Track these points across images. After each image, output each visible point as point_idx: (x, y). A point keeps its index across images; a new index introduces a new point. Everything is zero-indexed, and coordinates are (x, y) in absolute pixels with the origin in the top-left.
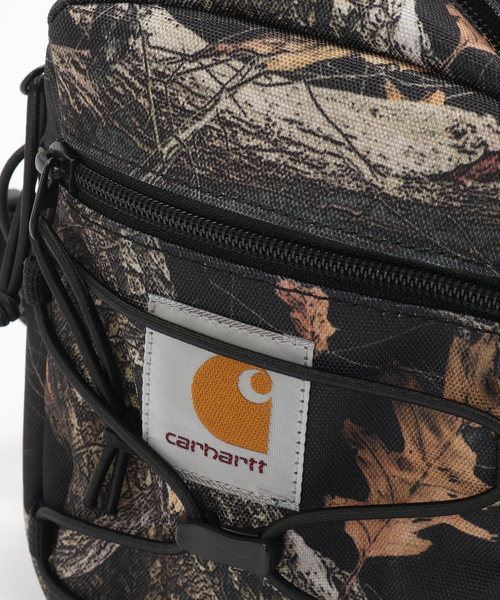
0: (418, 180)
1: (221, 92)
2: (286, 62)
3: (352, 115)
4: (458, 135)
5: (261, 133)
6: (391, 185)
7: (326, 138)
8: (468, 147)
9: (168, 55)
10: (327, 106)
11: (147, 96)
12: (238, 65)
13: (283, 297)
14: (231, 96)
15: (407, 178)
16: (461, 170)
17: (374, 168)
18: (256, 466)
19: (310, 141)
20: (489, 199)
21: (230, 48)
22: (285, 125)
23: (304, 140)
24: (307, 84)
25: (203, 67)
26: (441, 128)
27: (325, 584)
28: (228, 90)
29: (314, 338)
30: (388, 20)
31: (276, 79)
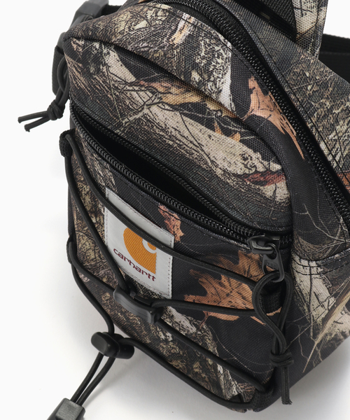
0: (229, 174)
1: (144, 105)
2: (170, 99)
3: (200, 135)
4: (245, 159)
5: (163, 130)
6: (219, 172)
7: (191, 142)
8: (249, 166)
9: (119, 80)
10: (190, 127)
11: (111, 95)
12: (150, 95)
13: (161, 212)
14: (149, 108)
15: (224, 171)
16: (246, 175)
17: (212, 162)
18: (151, 277)
19: (184, 141)
20: (256, 193)
21: (146, 84)
22: (173, 130)
23: (182, 140)
24: (180, 114)
25: (134, 90)
26: (238, 153)
27: (189, 325)
28: (147, 105)
29: (174, 234)
30: (216, 90)
31: (167, 107)
